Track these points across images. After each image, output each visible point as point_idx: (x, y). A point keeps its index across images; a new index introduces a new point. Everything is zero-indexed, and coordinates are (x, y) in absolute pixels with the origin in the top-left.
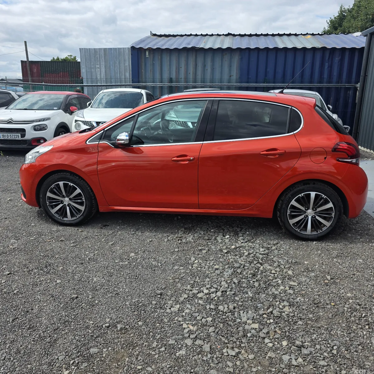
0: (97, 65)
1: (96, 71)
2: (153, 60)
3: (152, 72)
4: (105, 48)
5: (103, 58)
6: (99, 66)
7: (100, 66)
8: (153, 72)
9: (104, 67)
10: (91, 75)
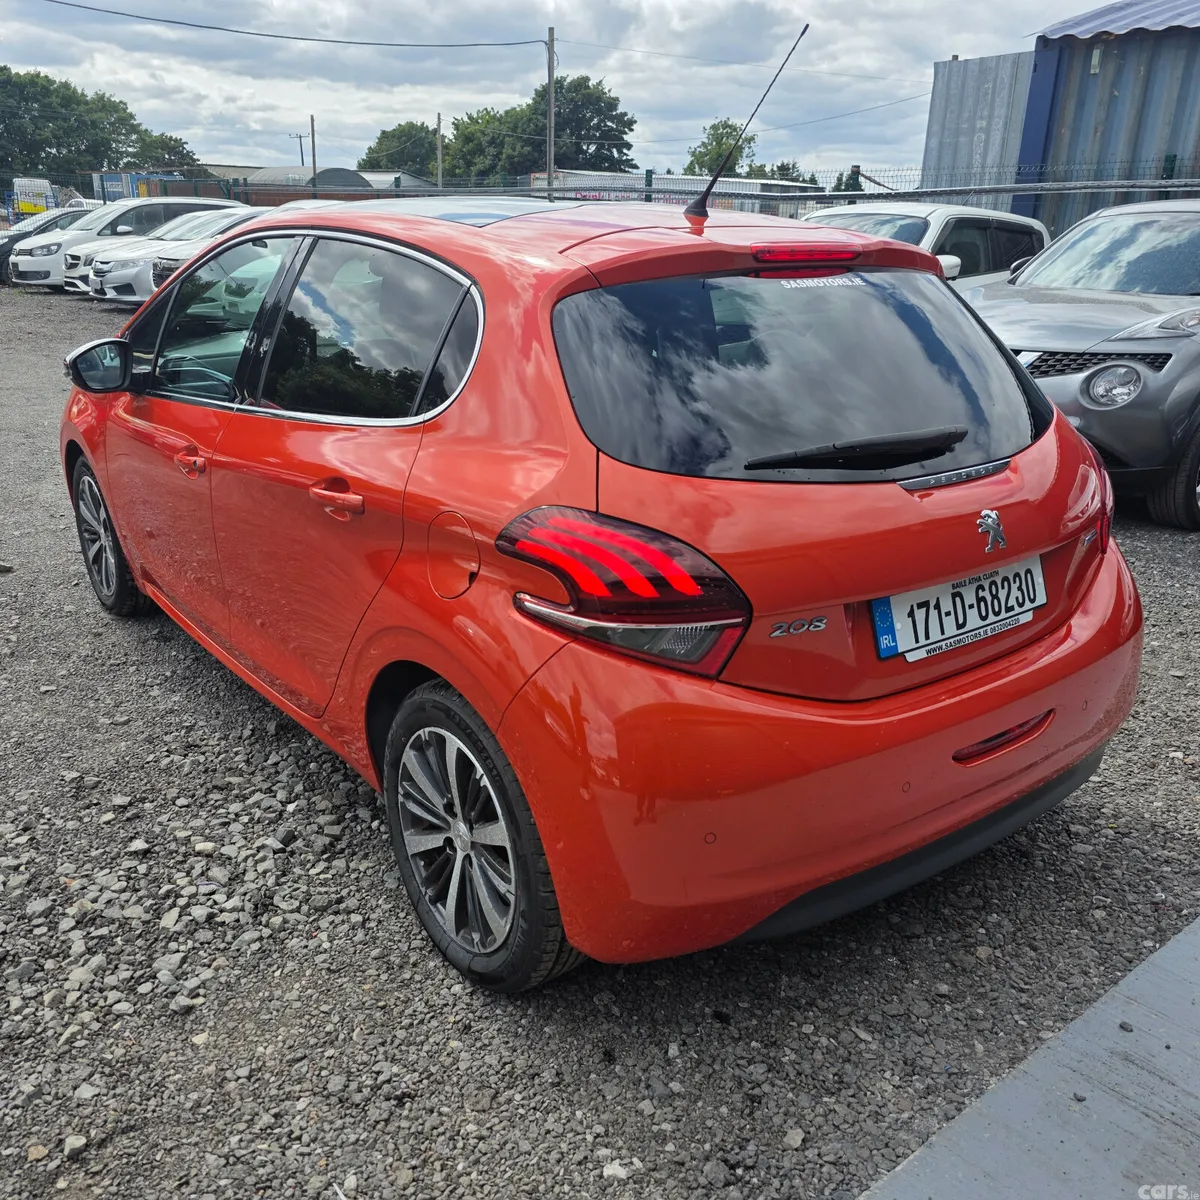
0: (982, 118)
1: (972, 142)
2: (1115, 85)
3: (1098, 134)
4: (1019, 54)
5: (1005, 93)
6: (984, 124)
7: (989, 124)
8: (1103, 134)
9: (1001, 125)
10: (954, 159)
